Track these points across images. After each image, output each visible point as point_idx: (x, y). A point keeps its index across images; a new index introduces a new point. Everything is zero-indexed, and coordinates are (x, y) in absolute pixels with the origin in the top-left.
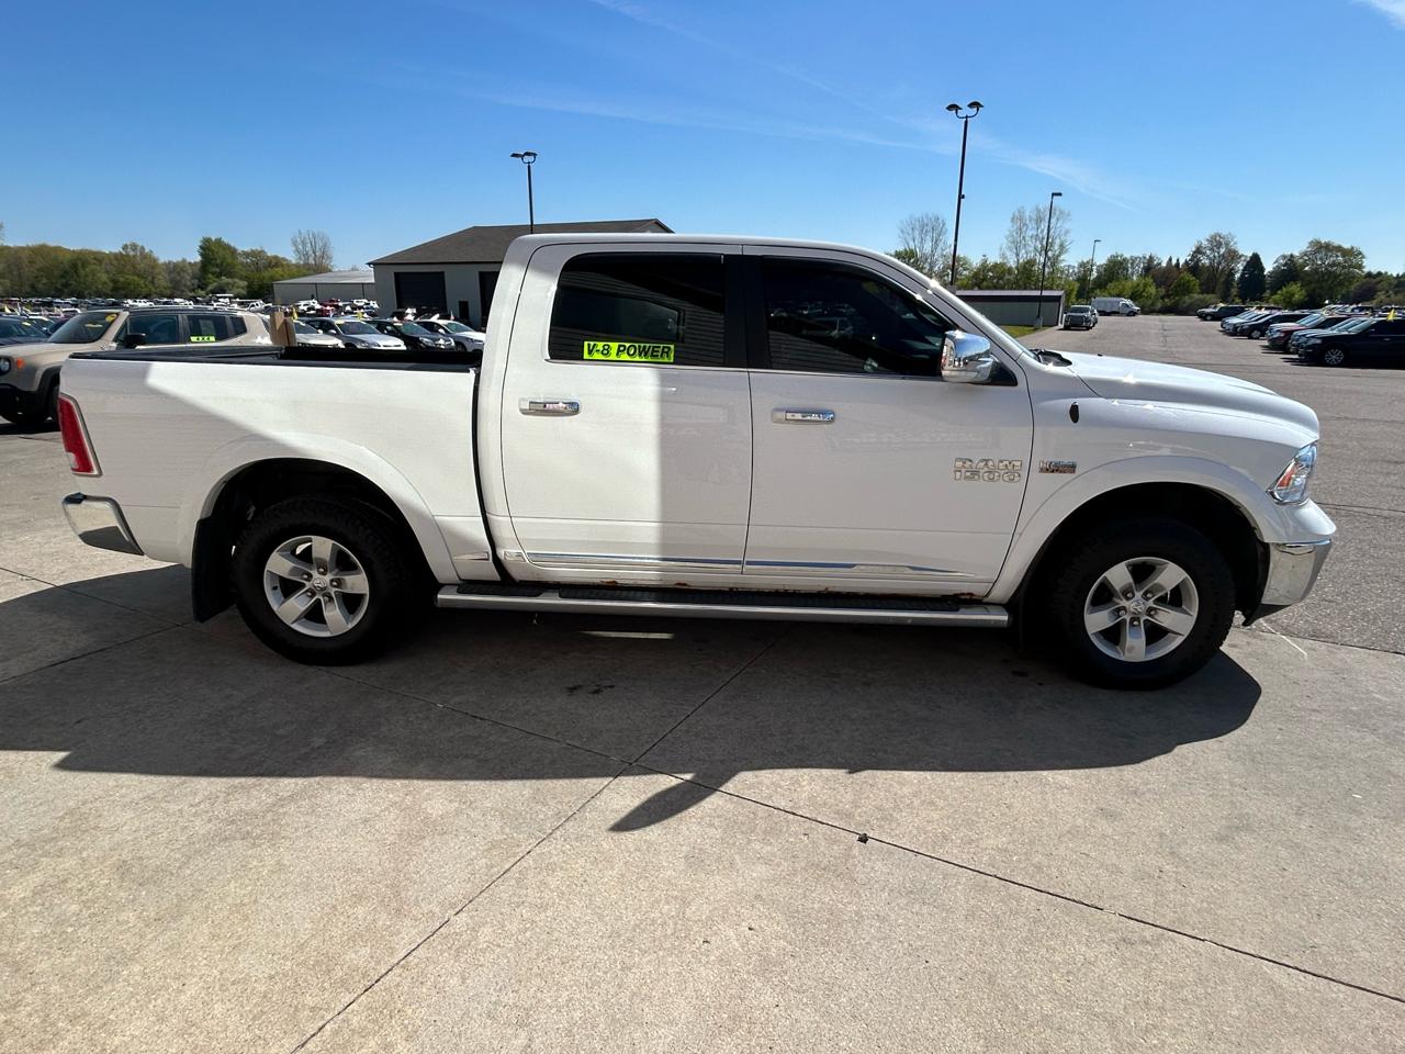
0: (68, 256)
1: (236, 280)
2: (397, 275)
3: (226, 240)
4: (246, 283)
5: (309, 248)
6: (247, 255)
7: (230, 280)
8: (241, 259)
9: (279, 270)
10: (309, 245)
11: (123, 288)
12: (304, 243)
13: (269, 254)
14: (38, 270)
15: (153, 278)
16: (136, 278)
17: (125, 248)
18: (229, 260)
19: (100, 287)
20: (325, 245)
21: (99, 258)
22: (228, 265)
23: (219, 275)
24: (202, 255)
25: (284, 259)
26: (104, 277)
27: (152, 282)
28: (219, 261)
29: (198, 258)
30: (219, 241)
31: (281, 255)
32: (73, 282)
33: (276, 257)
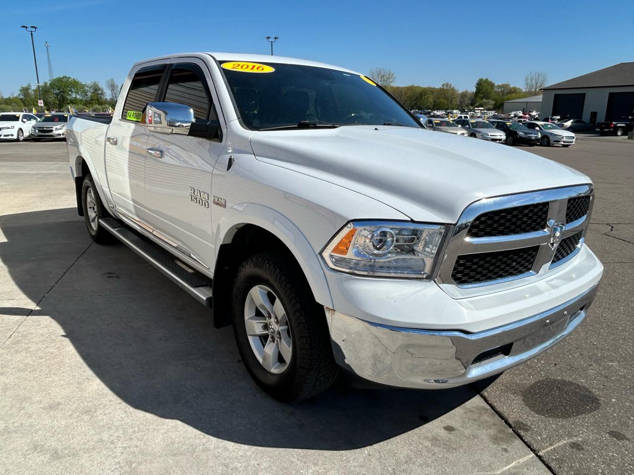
0: (420, 90)
1: (490, 101)
2: (556, 95)
3: (490, 80)
4: (494, 102)
5: (534, 82)
6: (499, 87)
7: (487, 101)
8: (496, 89)
9: (514, 95)
10: (534, 80)
11: (438, 105)
12: (532, 79)
13: (511, 86)
14: (407, 97)
15: (452, 100)
16: (444, 100)
17: (443, 85)
18: (489, 90)
19: (429, 104)
20: (544, 80)
21: (432, 91)
22: (488, 93)
23: (482, 98)
24: (477, 88)
25: (519, 89)
26: (431, 100)
27: (451, 103)
28: (484, 91)
29: (474, 90)
30: (486, 81)
31: (517, 87)
32: (419, 103)
33: (515, 88)
